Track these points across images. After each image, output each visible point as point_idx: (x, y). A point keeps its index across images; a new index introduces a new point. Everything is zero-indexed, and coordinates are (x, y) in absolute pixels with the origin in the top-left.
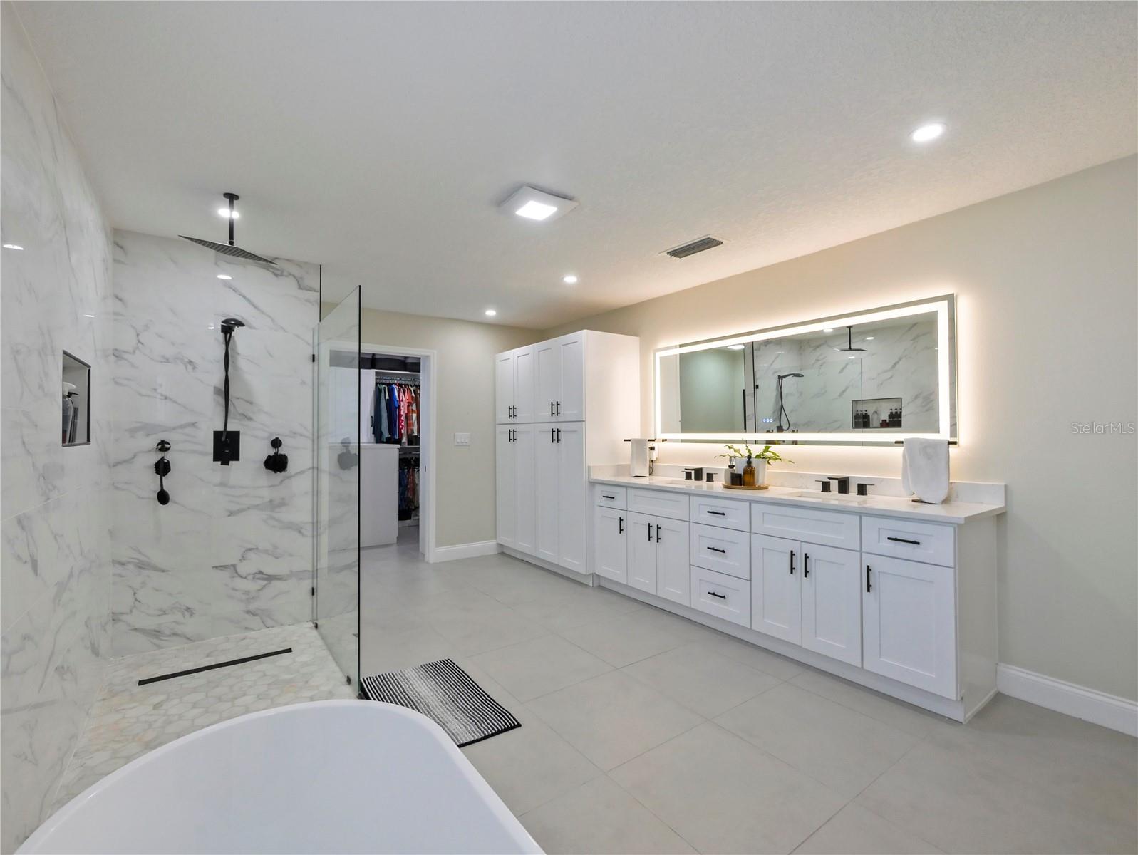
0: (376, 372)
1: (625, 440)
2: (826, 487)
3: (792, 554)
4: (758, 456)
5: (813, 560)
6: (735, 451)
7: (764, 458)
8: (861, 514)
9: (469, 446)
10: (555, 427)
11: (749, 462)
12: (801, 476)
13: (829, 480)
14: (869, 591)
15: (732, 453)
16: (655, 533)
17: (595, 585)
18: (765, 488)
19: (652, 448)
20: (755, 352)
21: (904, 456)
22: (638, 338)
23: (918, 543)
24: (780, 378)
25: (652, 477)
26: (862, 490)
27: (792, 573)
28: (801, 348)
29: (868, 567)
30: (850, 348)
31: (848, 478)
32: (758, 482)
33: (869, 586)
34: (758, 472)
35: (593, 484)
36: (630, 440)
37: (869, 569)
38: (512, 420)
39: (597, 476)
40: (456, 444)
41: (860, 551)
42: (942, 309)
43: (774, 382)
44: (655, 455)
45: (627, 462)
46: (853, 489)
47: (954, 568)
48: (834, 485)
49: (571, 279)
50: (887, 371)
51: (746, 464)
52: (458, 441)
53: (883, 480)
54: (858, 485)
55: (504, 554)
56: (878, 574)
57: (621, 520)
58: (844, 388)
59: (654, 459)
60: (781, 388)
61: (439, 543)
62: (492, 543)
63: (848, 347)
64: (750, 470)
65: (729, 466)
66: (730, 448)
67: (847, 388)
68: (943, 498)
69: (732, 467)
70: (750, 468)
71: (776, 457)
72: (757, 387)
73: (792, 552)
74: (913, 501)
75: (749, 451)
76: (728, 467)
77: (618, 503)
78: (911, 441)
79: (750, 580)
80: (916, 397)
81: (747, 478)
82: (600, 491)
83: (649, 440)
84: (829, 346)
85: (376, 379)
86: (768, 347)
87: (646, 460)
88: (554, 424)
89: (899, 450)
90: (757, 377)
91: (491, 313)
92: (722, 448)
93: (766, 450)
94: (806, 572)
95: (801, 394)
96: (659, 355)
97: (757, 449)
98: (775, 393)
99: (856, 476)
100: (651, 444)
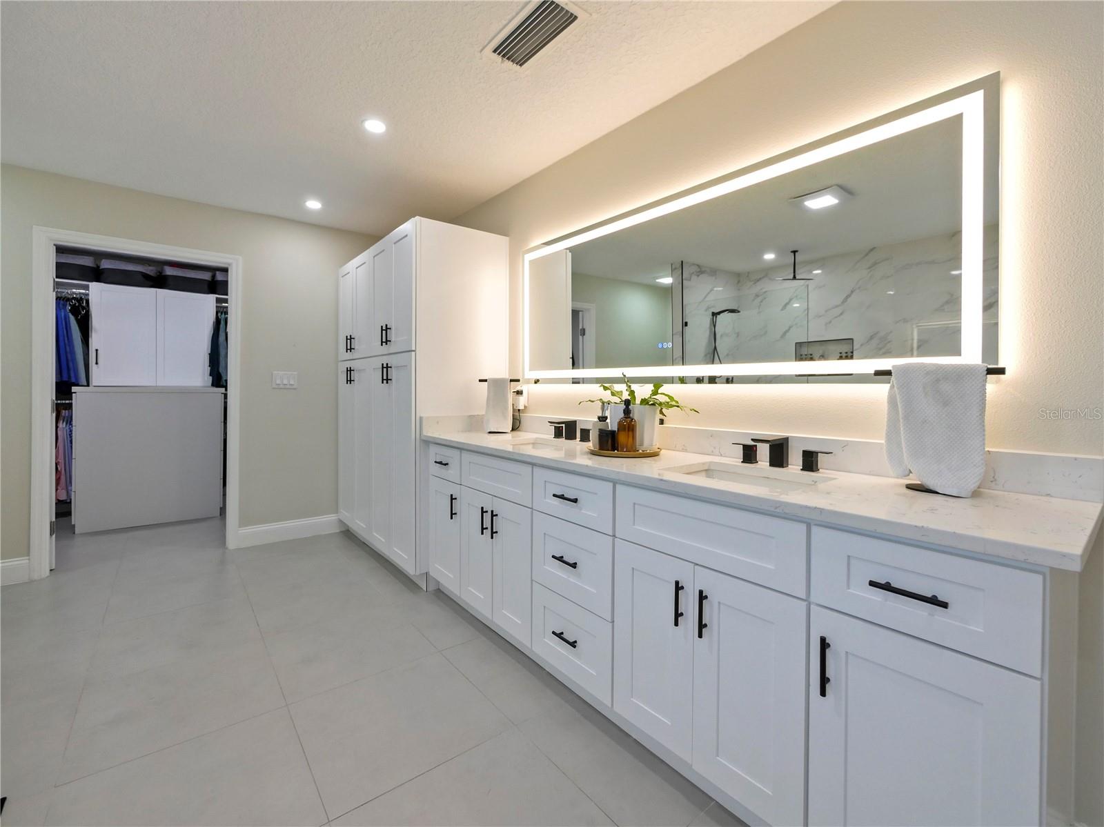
0: (217, 298)
1: (480, 381)
2: (749, 454)
3: (678, 587)
4: (644, 402)
5: (716, 605)
6: (613, 394)
7: (653, 404)
8: (810, 520)
9: (295, 389)
10: (385, 360)
11: (627, 412)
12: (712, 435)
13: (753, 443)
14: (823, 693)
15: (607, 396)
16: (489, 523)
17: (429, 589)
18: (654, 455)
19: (519, 393)
20: (684, 281)
21: (892, 400)
22: (508, 238)
23: (944, 605)
24: (714, 314)
25: (515, 433)
26: (810, 461)
27: (676, 624)
28: (739, 282)
29: (823, 640)
30: (794, 278)
31: (787, 439)
32: (642, 444)
33: (824, 680)
34: (643, 427)
35: (428, 442)
36: (486, 381)
37: (824, 644)
38: (349, 355)
39: (431, 432)
40: (274, 386)
41: (807, 600)
42: (972, 108)
43: (707, 320)
44: (522, 402)
45: (482, 412)
46: (796, 460)
47: (1041, 679)
48: (763, 451)
49: (375, 126)
50: (837, 306)
51: (622, 415)
52: (278, 382)
53: (846, 445)
54: (804, 451)
55: (348, 535)
56: (843, 655)
57: (452, 499)
58: (787, 328)
59: (521, 407)
60: (715, 326)
61: (245, 521)
62: (332, 518)
63: (792, 276)
64: (628, 424)
65: (599, 418)
66: (606, 388)
67: (790, 327)
68: (972, 484)
69: (603, 419)
70: (629, 420)
71: (672, 403)
72: (686, 324)
73: (677, 583)
74: (909, 487)
75: (632, 393)
76: (596, 420)
77: (451, 473)
78: (905, 370)
79: (613, 622)
80: (872, 338)
81: (622, 438)
82: (435, 453)
83: (511, 381)
84: (770, 279)
85: (217, 307)
86: (700, 277)
87: (506, 408)
88: (384, 357)
89: (881, 390)
90: (687, 312)
91: (314, 205)
92: (596, 390)
93: (655, 393)
94: (702, 626)
95: (738, 334)
96: (529, 257)
97: (643, 391)
98: (708, 333)
99: (801, 436)
100: (518, 387)
